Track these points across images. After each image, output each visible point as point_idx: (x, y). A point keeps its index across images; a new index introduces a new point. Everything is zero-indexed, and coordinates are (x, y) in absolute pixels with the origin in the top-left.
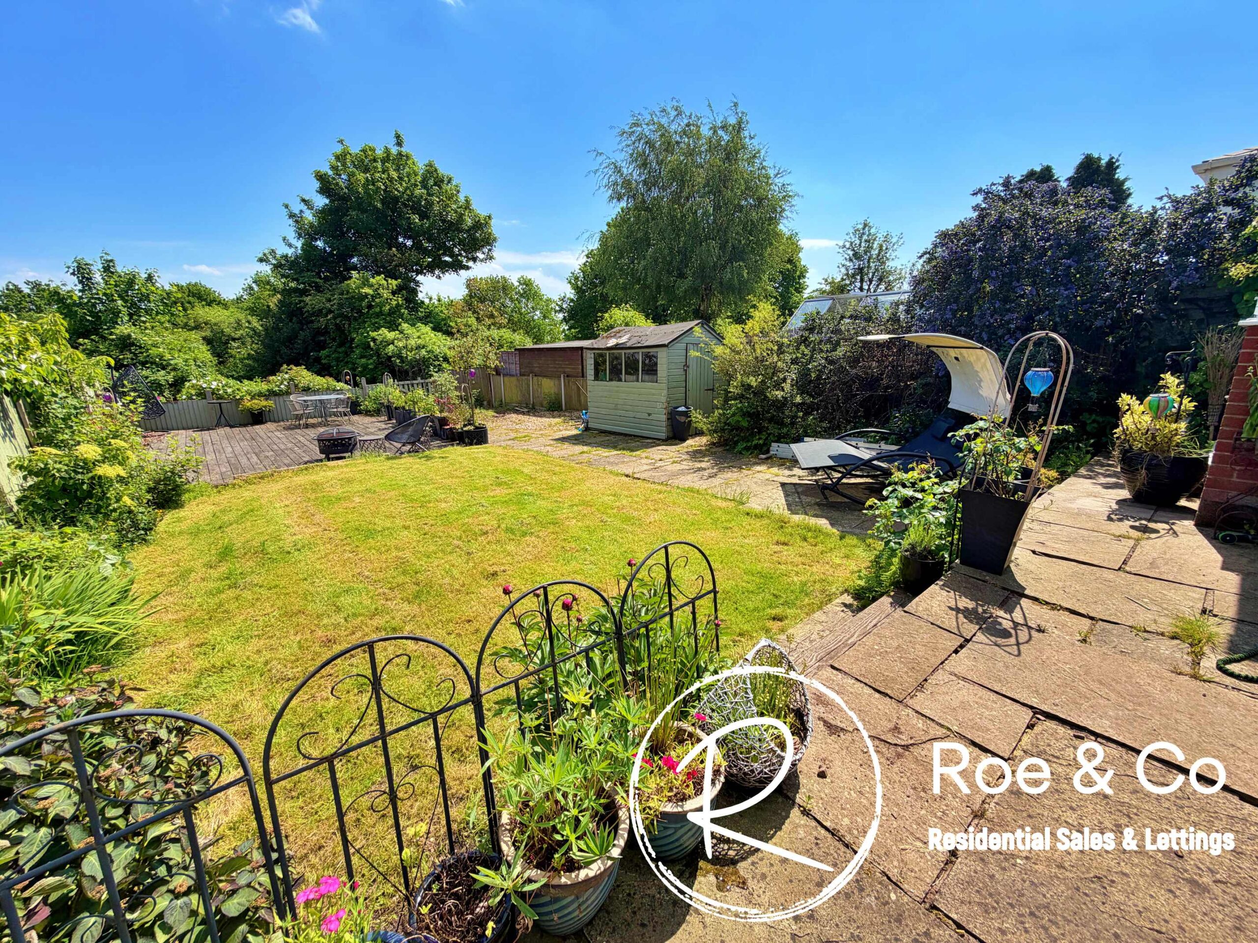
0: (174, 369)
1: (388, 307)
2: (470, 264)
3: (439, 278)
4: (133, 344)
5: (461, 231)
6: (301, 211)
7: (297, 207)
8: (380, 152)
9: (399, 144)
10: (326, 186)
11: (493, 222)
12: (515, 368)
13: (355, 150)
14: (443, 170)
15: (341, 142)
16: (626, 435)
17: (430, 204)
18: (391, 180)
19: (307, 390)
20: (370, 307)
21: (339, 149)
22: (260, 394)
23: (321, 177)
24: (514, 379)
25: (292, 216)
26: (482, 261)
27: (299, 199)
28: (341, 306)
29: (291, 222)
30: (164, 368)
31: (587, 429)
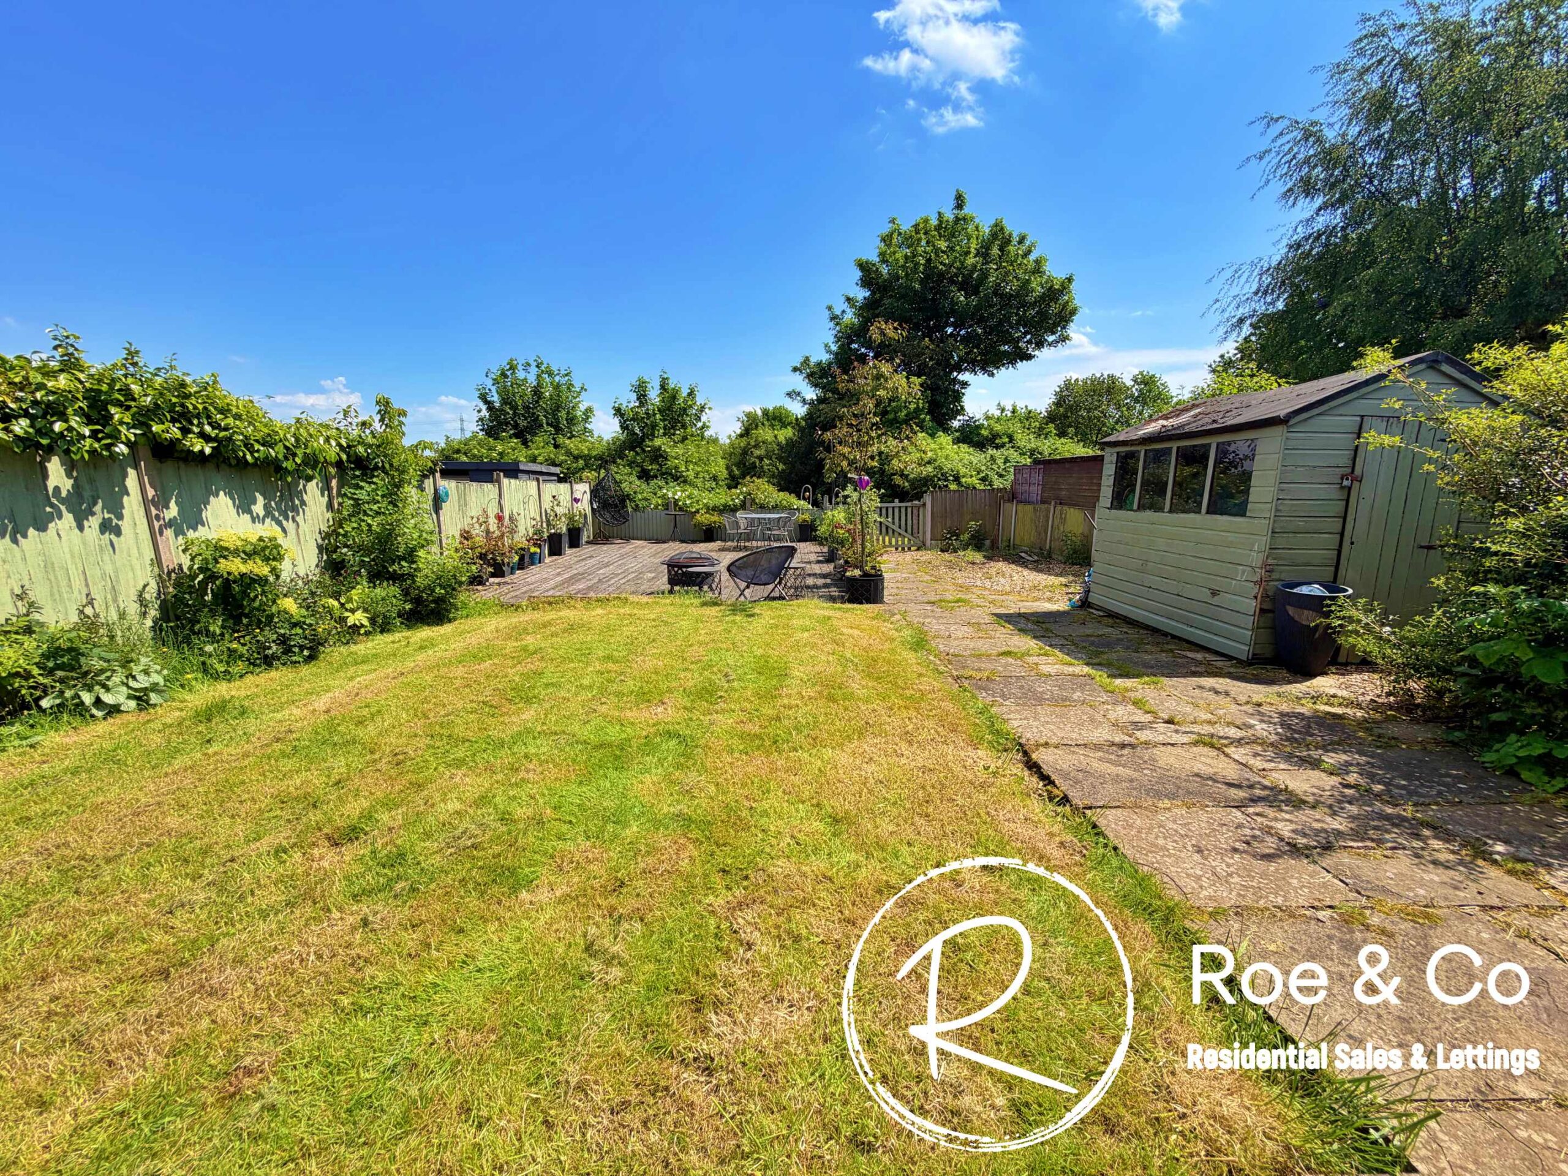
1: (905, 412)
2: (1034, 352)
3: (992, 375)
5: (1023, 305)
6: (844, 312)
7: (840, 306)
8: (934, 222)
9: (959, 206)
10: (868, 275)
11: (1073, 286)
12: (1035, 491)
13: (906, 227)
14: (1013, 228)
15: (893, 221)
16: (1155, 630)
17: (985, 275)
18: (937, 250)
19: (762, 508)
21: (886, 229)
22: (715, 508)
23: (863, 266)
24: (1030, 508)
25: (834, 318)
26: (1050, 344)
27: (843, 299)
29: (832, 325)
31: (1085, 604)
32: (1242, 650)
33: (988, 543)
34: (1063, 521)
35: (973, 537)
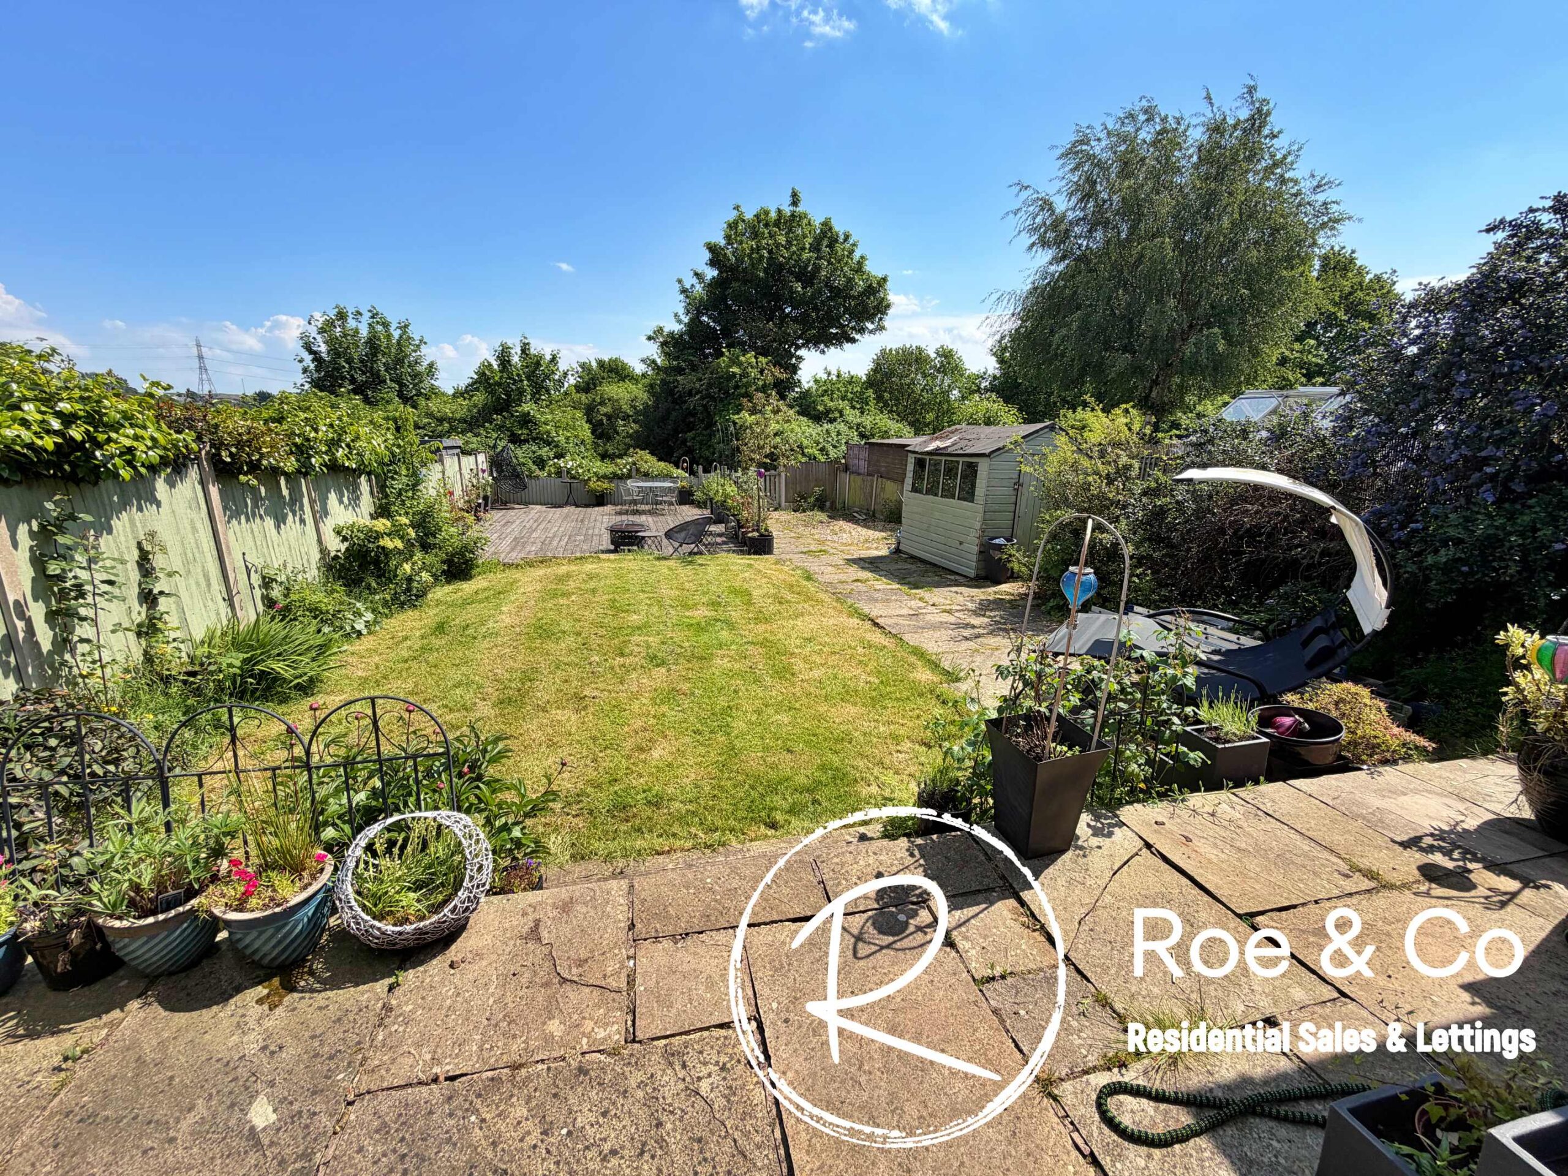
0: (557, 446)
2: (857, 337)
3: (823, 352)
4: (530, 421)
5: (848, 297)
7: (689, 281)
8: (773, 215)
9: (795, 202)
10: (716, 256)
11: (889, 285)
12: (863, 465)
13: (749, 215)
14: (839, 228)
15: (737, 208)
16: (934, 565)
17: (817, 269)
18: (778, 245)
19: (646, 476)
20: (737, 387)
21: (732, 215)
23: (712, 248)
25: (684, 291)
26: (871, 332)
28: (710, 385)
29: (682, 297)
30: (549, 444)
31: (897, 551)
32: (972, 573)
33: (828, 504)
34: (883, 489)
35: (817, 500)
